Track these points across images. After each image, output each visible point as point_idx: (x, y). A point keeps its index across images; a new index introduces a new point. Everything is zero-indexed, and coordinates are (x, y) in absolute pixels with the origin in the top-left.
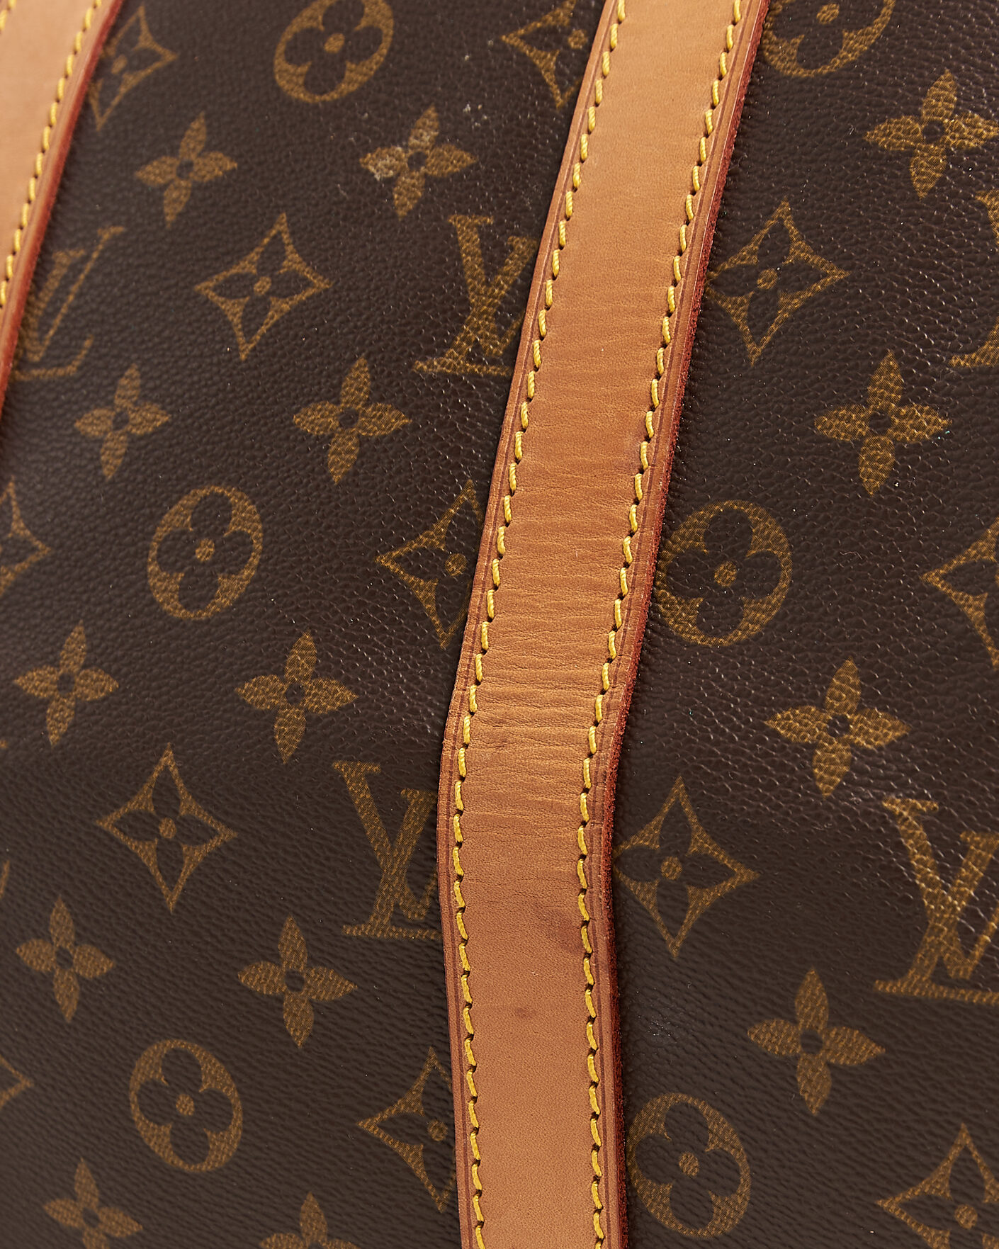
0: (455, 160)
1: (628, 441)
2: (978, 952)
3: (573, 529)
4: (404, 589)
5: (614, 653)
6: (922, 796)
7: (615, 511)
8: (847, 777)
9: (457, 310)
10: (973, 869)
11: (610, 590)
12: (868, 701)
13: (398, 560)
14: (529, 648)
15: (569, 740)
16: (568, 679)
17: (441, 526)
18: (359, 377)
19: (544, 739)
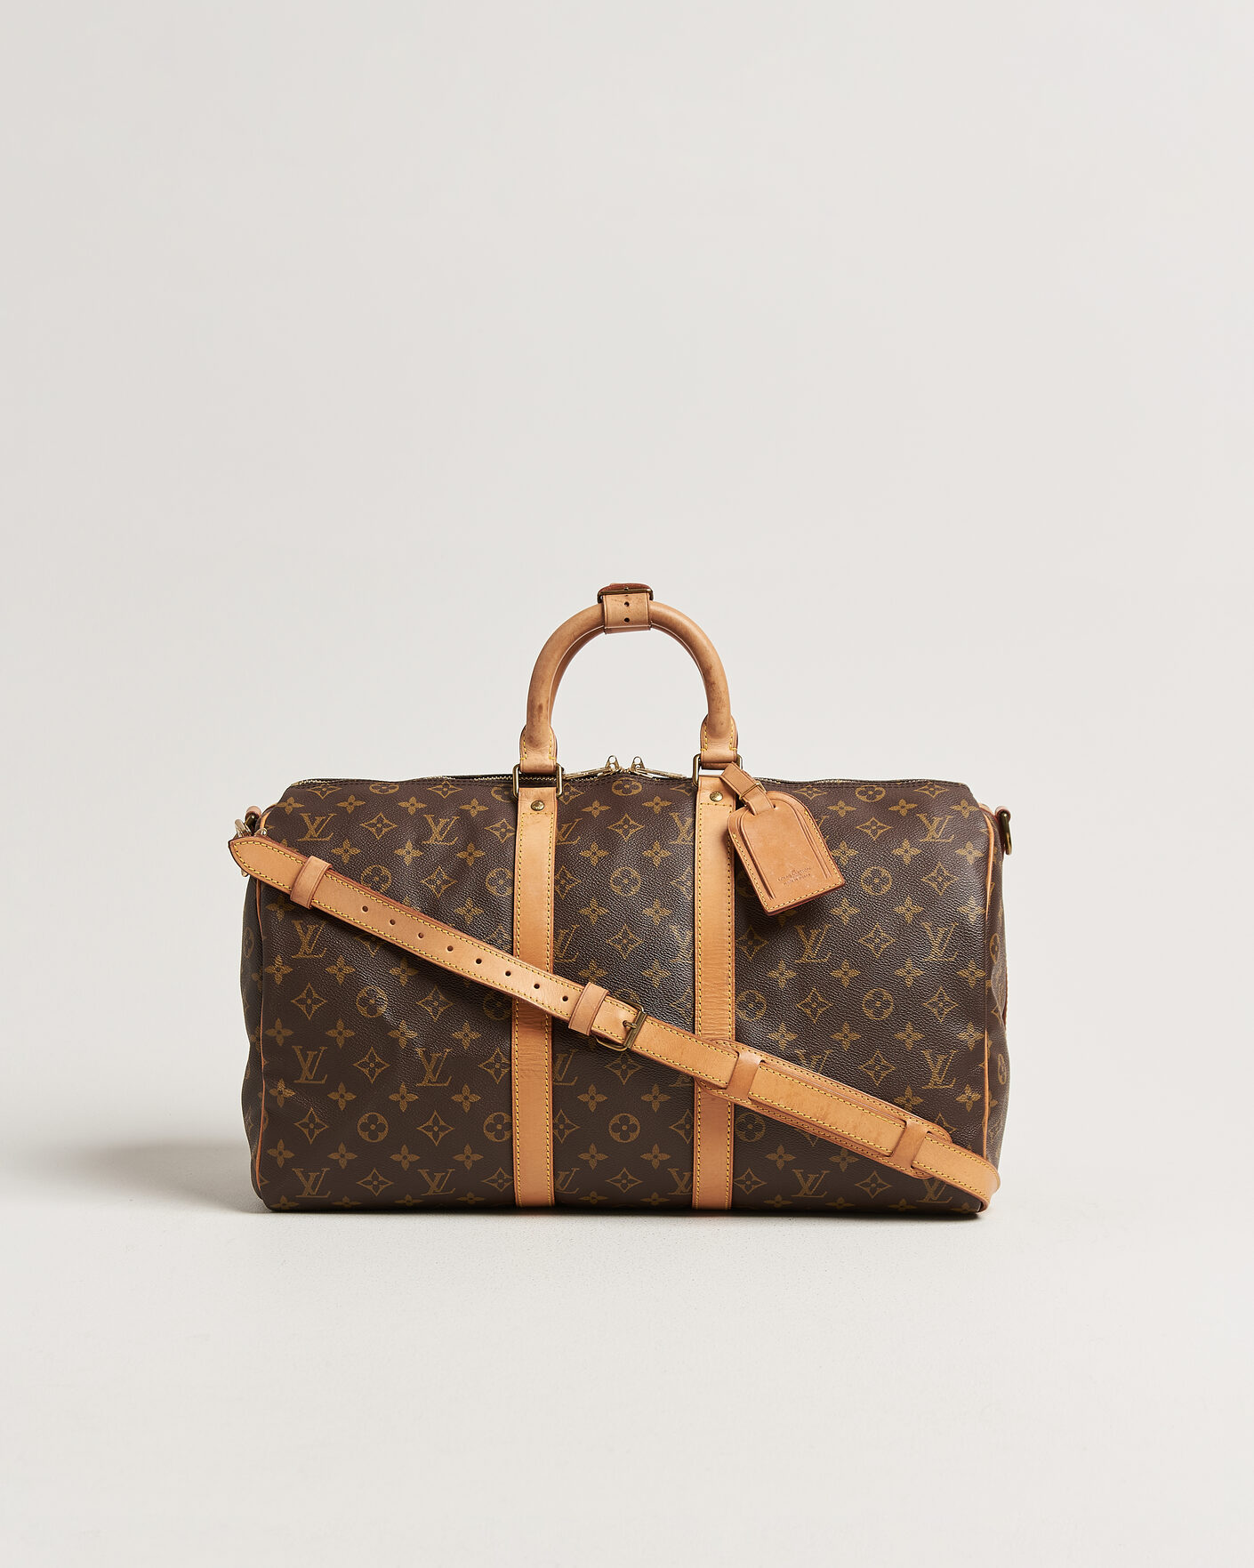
0: (666, 912)
9: (677, 949)
18: (656, 964)
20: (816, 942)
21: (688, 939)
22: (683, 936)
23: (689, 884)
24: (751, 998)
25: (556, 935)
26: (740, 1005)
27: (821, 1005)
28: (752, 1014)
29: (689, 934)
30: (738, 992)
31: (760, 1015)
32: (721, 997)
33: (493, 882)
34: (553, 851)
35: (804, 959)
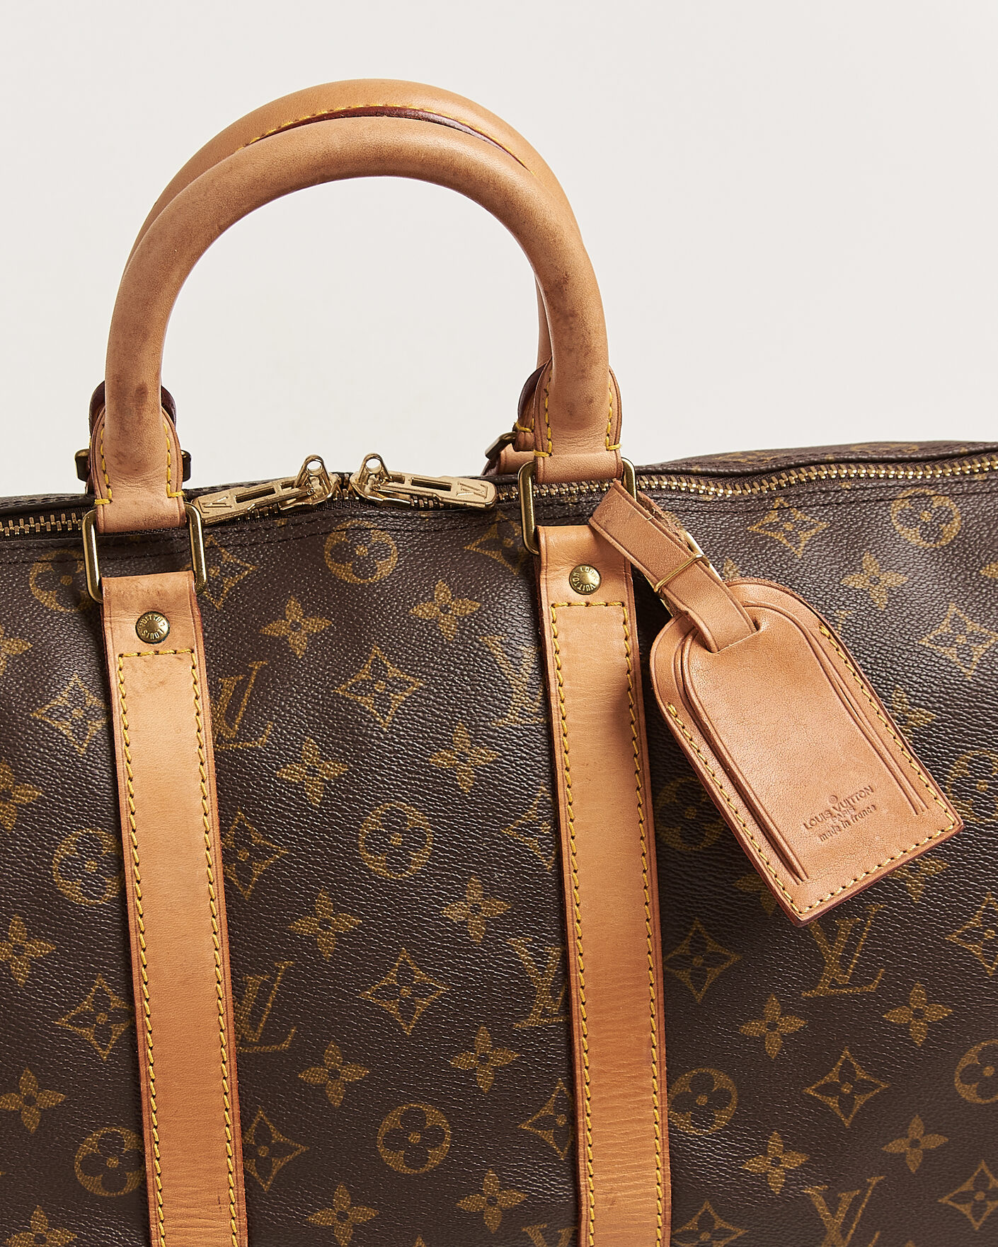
0: (499, 907)
1: (645, 1050)
2: (849, 1237)
3: (625, 1096)
4: (537, 1137)
5: (659, 1150)
6: (818, 1184)
7: (644, 1084)
8: (785, 1184)
9: (529, 993)
10: (844, 1207)
11: (650, 1121)
12: (787, 1148)
13: (530, 1125)
14: (615, 1156)
15: (647, 1194)
16: (639, 1166)
17: (550, 1104)
18: (483, 1037)
19: (634, 1196)
20: (849, 949)
21: (553, 962)
22: (540, 957)
23: (546, 828)
24: (703, 1084)
25: (238, 989)
26: (677, 1103)
27: (861, 1087)
28: (702, 1117)
29: (554, 952)
30: (671, 1077)
31: (722, 1118)
32: (636, 1094)
33: (71, 869)
34: (209, 770)
35: (823, 989)
